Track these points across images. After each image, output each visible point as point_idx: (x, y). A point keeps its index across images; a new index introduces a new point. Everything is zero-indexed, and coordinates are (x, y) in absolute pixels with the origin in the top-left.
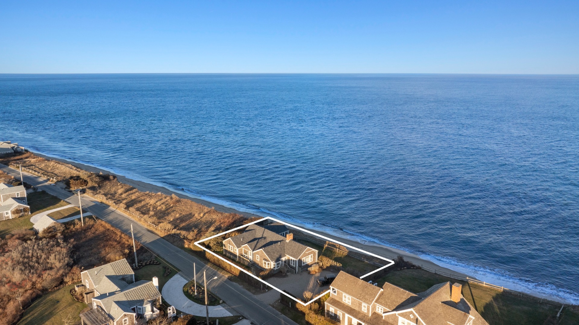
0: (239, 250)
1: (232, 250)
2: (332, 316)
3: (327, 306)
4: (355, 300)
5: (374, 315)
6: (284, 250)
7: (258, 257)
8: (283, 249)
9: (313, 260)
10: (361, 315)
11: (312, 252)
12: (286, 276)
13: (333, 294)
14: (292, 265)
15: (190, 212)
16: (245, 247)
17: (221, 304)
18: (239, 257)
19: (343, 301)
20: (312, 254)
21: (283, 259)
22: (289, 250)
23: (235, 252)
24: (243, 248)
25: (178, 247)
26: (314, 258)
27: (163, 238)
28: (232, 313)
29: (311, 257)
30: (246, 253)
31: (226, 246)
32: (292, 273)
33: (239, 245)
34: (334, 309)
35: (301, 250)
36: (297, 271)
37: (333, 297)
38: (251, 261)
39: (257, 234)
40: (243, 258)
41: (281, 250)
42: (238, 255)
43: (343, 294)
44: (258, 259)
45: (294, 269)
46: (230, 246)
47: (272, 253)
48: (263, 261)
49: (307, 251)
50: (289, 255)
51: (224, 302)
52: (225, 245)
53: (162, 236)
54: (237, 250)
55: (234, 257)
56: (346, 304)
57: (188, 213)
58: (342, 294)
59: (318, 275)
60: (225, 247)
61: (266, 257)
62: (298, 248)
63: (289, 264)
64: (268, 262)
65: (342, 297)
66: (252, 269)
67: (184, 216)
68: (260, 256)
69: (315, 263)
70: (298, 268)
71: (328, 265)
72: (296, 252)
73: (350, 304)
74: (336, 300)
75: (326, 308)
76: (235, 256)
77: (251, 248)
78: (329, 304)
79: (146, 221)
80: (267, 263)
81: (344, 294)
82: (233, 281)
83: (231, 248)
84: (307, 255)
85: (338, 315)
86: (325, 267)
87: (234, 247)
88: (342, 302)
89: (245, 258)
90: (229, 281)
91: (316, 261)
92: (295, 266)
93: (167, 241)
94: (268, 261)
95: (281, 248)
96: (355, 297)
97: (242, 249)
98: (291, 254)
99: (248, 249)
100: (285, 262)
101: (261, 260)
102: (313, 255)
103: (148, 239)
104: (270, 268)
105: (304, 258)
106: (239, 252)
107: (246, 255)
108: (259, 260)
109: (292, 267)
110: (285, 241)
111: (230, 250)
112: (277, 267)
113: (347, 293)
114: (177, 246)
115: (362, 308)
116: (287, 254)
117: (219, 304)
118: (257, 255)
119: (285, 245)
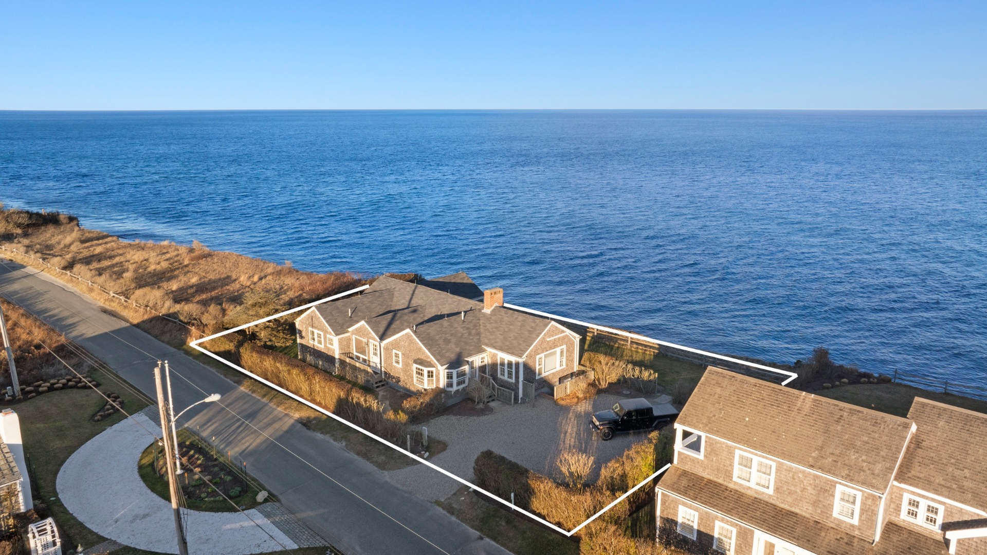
0: (340, 342)
1: (320, 342)
2: (685, 540)
3: (663, 503)
4: (797, 472)
5: (895, 538)
6: (479, 334)
7: (397, 355)
8: (474, 332)
9: (567, 365)
10: (831, 536)
11: (564, 338)
12: (487, 410)
13: (687, 457)
14: (506, 378)
15: (229, 274)
16: (359, 332)
17: (260, 504)
18: (342, 362)
19: (735, 479)
20: (564, 347)
21: (477, 360)
22: (492, 333)
23: (329, 349)
24: (354, 336)
25: (171, 345)
26: (570, 360)
27: (137, 326)
28: (294, 538)
29: (562, 352)
30: (362, 350)
31: (304, 334)
32: (507, 401)
33: (342, 327)
34: (697, 514)
35: (530, 332)
36: (521, 395)
37: (687, 468)
38: (376, 373)
39: (395, 299)
40: (352, 362)
41: (470, 334)
42: (337, 356)
43: (738, 453)
44: (397, 362)
45: (513, 390)
46: (316, 331)
47: (441, 342)
48: (415, 366)
49: (550, 334)
50: (495, 347)
51: (271, 498)
52: (300, 332)
53: (135, 322)
54: (336, 339)
55: (326, 365)
56: (749, 493)
57: (223, 276)
58: (731, 453)
59: (584, 407)
60: (302, 337)
61: (424, 353)
62: (522, 325)
63: (495, 377)
64: (430, 369)
65: (732, 465)
66: (381, 393)
67: (210, 282)
68: (403, 354)
69: (572, 375)
70: (524, 384)
71: (613, 377)
72: (516, 338)
73: (771, 491)
74: (702, 478)
75: (658, 513)
76: (330, 359)
77: (376, 332)
78: (673, 495)
79: (104, 290)
80: (426, 370)
81: (740, 452)
82: (314, 430)
83: (319, 336)
84: (551, 348)
85: (716, 535)
86: (604, 385)
87: (326, 332)
88: (731, 486)
89: (358, 365)
90: (304, 429)
91: (576, 368)
92: (513, 381)
93: (145, 331)
94: (430, 365)
95: (468, 328)
96: (799, 463)
97: (349, 339)
98: (500, 344)
99: (366, 335)
100: (483, 369)
101: (406, 365)
102: (568, 351)
103: (90, 329)
104: (434, 386)
105: (542, 355)
106: (341, 349)
107: (361, 356)
108: (400, 366)
109: (503, 384)
110: (480, 310)
111: (316, 343)
112: (459, 384)
113: (755, 448)
114: (168, 343)
115: (831, 506)
116: (487, 345)
117: (254, 504)
118: (394, 351)
119: (481, 322)
